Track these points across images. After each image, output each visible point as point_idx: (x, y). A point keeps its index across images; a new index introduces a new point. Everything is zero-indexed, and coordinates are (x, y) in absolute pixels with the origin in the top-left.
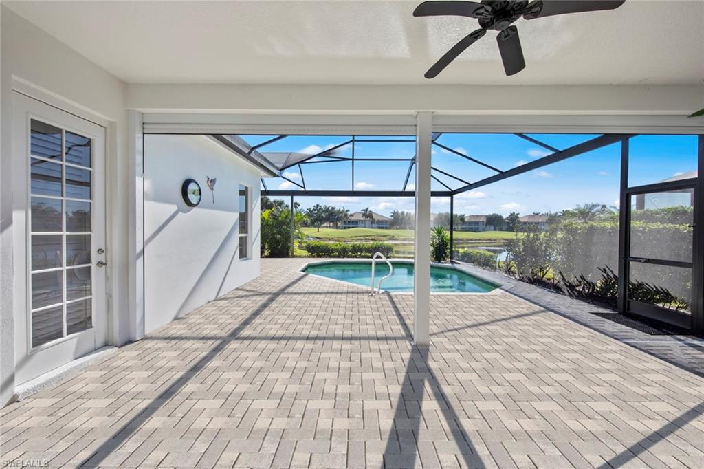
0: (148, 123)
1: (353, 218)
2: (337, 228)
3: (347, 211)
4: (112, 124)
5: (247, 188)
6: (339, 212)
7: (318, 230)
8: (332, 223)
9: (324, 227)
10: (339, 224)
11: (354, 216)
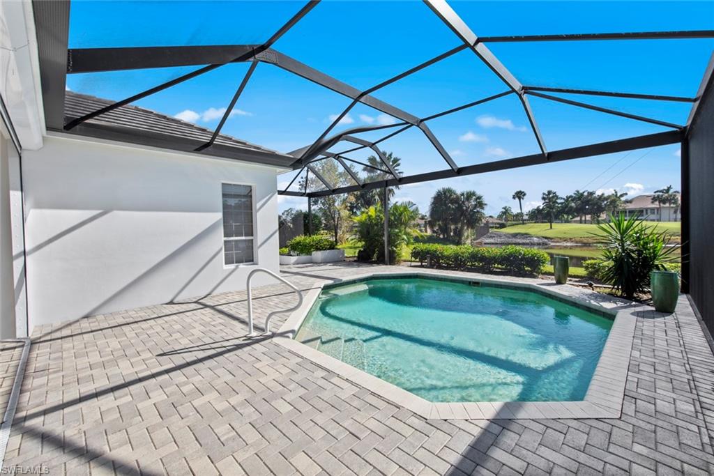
7: (551, 227)
8: (590, 216)
9: (576, 222)
10: (603, 216)
11: (633, 203)
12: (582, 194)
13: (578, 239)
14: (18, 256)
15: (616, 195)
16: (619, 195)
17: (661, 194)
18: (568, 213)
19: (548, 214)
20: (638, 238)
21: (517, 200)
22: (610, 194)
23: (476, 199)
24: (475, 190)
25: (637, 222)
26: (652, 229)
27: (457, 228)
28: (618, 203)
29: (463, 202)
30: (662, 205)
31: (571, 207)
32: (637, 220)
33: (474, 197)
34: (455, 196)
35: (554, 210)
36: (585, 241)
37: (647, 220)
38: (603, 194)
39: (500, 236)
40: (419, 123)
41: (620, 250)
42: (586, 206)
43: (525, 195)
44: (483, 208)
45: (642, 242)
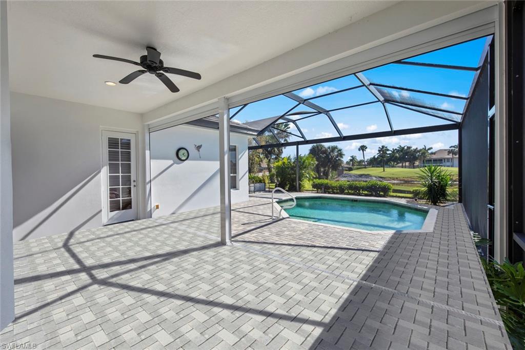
0: (152, 128)
1: (434, 157)
2: (414, 167)
3: (429, 149)
4: (137, 132)
5: (235, 146)
6: (416, 151)
7: (384, 171)
8: (408, 163)
9: (399, 167)
10: (417, 163)
11: (436, 154)
12: (403, 148)
13: (402, 178)
14: (148, 183)
15: (425, 149)
16: (427, 149)
17: (453, 148)
18: (394, 161)
19: (381, 161)
20: (439, 176)
21: (361, 151)
22: (422, 148)
23: (338, 152)
24: (337, 145)
25: (439, 167)
26: (444, 172)
27: (325, 170)
28: (426, 154)
29: (330, 153)
30: (454, 156)
31: (396, 157)
32: (439, 166)
33: (336, 150)
34: (324, 149)
35: (385, 159)
36: (406, 179)
37: (445, 166)
38: (417, 148)
39: (351, 176)
40: (327, 112)
41: (430, 182)
42: (406, 156)
43: (366, 148)
44: (342, 157)
45: (440, 178)
